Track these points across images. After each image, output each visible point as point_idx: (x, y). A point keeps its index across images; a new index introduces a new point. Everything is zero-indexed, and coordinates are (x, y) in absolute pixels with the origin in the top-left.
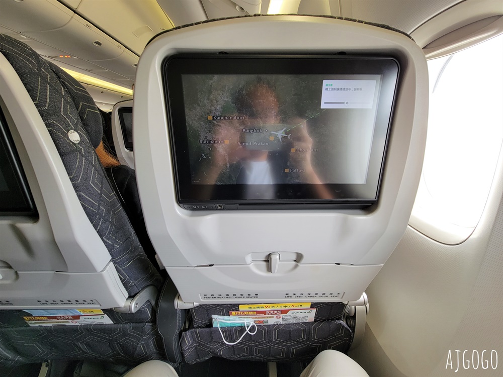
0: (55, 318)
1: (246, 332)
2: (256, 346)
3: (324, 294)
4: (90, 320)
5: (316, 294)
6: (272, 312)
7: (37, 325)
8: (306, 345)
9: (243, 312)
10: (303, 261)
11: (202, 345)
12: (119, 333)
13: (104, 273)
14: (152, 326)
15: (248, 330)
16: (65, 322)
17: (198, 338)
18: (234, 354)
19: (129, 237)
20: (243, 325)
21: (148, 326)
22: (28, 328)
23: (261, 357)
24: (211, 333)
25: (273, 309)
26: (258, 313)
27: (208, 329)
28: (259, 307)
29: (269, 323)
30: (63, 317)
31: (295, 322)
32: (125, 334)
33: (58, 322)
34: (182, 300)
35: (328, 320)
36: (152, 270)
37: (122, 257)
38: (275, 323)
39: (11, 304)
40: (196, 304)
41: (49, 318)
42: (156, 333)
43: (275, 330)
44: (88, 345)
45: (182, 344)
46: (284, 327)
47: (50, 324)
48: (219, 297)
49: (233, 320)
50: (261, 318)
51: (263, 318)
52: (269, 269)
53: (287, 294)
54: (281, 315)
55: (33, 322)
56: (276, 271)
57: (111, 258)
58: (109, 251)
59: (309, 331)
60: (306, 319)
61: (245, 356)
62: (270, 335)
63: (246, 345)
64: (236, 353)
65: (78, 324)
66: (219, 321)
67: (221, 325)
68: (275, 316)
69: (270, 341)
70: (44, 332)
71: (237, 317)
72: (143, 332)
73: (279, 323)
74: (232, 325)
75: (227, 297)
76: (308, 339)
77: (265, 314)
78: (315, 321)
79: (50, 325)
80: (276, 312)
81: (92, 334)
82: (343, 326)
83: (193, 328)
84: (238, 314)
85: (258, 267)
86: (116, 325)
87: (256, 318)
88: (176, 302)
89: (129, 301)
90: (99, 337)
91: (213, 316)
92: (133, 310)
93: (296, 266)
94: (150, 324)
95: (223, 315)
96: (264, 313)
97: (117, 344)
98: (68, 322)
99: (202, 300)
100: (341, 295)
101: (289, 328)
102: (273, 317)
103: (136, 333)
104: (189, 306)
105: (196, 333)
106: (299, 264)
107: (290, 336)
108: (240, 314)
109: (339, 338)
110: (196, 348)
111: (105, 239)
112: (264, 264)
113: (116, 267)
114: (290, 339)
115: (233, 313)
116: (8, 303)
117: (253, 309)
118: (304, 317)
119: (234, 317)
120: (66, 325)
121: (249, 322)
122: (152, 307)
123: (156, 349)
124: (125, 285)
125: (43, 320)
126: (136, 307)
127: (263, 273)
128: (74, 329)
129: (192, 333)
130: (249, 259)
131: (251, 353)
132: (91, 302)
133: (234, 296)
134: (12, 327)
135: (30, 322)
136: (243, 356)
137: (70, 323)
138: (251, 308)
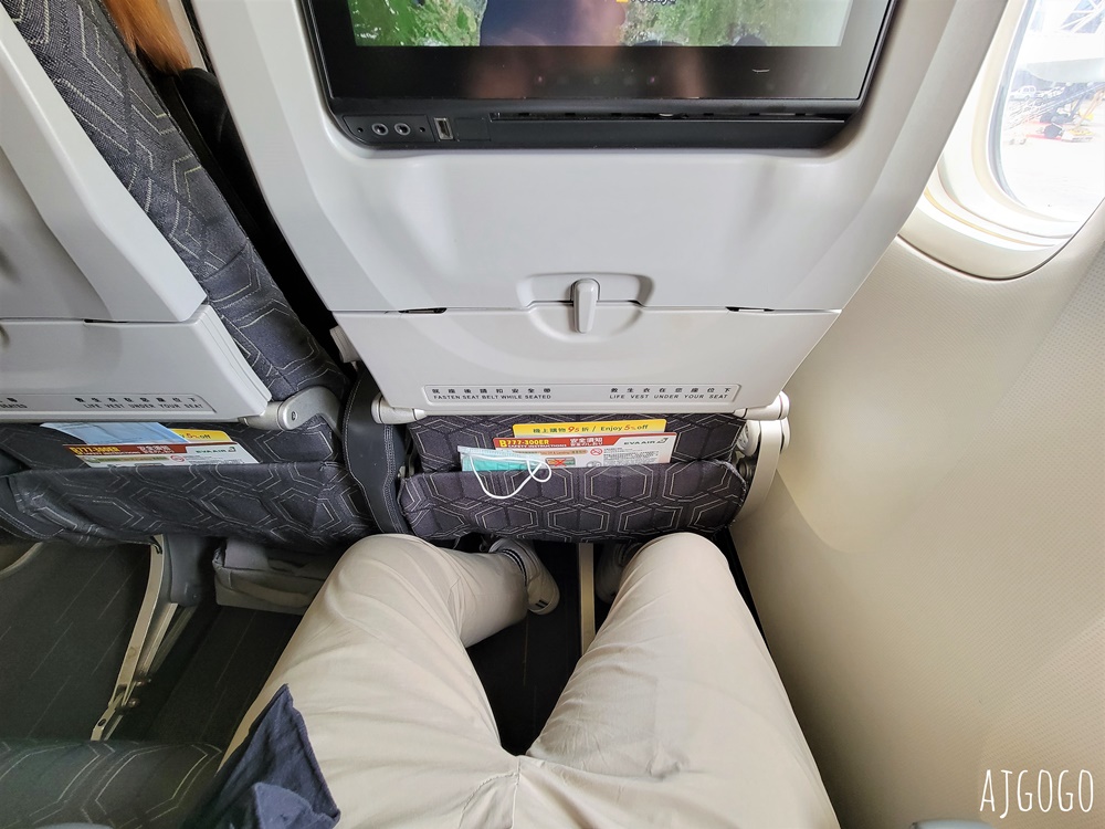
0: (134, 449)
1: (529, 478)
2: (550, 508)
3: (695, 390)
4: (207, 455)
5: (679, 390)
6: (582, 440)
7: (104, 465)
8: (650, 507)
9: (523, 440)
10: (653, 301)
11: (443, 504)
12: (274, 480)
13: (196, 324)
14: (339, 469)
15: (532, 474)
16: (158, 458)
17: (433, 491)
18: (509, 524)
19: (240, 253)
20: (523, 468)
21: (330, 469)
22: (87, 470)
23: (561, 531)
24: (458, 482)
25: (585, 434)
26: (554, 442)
27: (453, 474)
28: (555, 430)
29: (578, 465)
30: (150, 448)
31: (630, 463)
32: (286, 482)
33: (145, 459)
34: (387, 405)
35: (699, 460)
36: (314, 348)
37: (233, 299)
38: (590, 465)
39: (23, 407)
40: (420, 413)
41: (124, 449)
42: (350, 482)
43: (589, 477)
44: (218, 503)
45: (404, 502)
46: (608, 471)
47: (129, 462)
48: (467, 394)
49: (503, 457)
50: (560, 452)
51: (564, 453)
52: (574, 325)
53: (614, 390)
54: (603, 448)
55: (93, 458)
56: (590, 328)
57: (204, 295)
58: (197, 277)
59: (659, 478)
60: (655, 456)
61: (530, 530)
62: (577, 486)
63: (531, 507)
64: (512, 523)
65: (186, 463)
66: (475, 458)
67: (478, 466)
68: (589, 449)
69: (578, 498)
70: (122, 479)
71: (510, 450)
72: (321, 477)
73: (598, 465)
74: (501, 468)
75: (484, 397)
76: (656, 497)
77: (569, 446)
78: (673, 461)
79: (131, 464)
80: (591, 440)
81: (221, 484)
82: (730, 471)
83: (422, 471)
84: (512, 444)
85: (548, 318)
86: (265, 466)
87: (550, 453)
88: (375, 408)
89: (275, 407)
90: (238, 488)
91: (461, 449)
92: (288, 424)
93: (637, 315)
94: (334, 464)
95: (482, 447)
96: (566, 442)
97: (276, 501)
98: (165, 458)
99: (430, 403)
100: (731, 394)
101: (618, 473)
102: (585, 452)
103: (309, 482)
104: (404, 417)
105: (429, 480)
106: (642, 309)
107: (618, 490)
108: (517, 443)
109: (717, 496)
110: (432, 511)
111: (175, 240)
112: (563, 309)
113: (224, 321)
114: (618, 497)
115: (503, 442)
116: (13, 403)
117: (542, 434)
118: (651, 454)
119: (505, 450)
120: (163, 466)
121: (535, 460)
122: (333, 433)
123: (354, 512)
124: (259, 370)
125: (111, 453)
126: (293, 419)
127: (560, 335)
128: (181, 474)
129: (420, 480)
130: (525, 293)
131: (543, 525)
132: (193, 404)
133: (499, 394)
134: (55, 468)
135: (87, 457)
136: (526, 529)
137: (171, 461)
138: (539, 431)
